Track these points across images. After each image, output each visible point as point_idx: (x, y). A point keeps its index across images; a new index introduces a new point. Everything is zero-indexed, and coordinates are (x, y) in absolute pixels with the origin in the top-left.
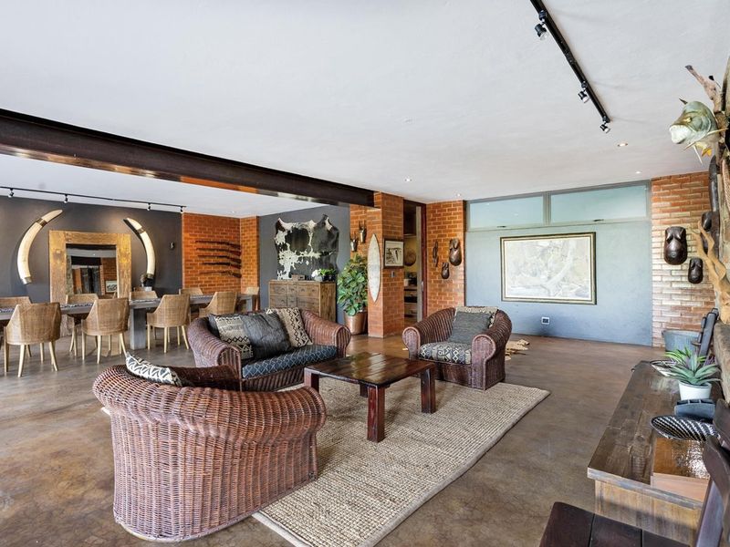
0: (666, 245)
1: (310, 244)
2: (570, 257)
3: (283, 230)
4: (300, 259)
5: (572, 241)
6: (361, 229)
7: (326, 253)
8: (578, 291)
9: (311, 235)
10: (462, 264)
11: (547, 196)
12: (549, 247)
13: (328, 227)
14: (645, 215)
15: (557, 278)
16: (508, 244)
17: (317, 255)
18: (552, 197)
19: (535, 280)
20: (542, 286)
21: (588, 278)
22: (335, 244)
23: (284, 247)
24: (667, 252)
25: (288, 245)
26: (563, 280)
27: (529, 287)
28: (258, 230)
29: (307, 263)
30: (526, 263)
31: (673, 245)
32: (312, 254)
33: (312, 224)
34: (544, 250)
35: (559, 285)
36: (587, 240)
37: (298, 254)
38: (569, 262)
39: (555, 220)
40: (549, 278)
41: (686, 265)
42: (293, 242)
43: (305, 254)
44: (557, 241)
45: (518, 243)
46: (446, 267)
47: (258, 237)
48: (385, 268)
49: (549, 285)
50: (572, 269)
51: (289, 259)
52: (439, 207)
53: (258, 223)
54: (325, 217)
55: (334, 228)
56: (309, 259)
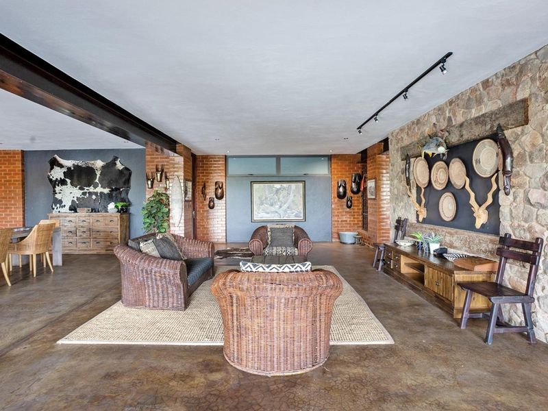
0: (338, 189)
1: (97, 181)
2: (292, 195)
3: (61, 166)
4: (84, 194)
5: (293, 185)
6: (157, 170)
7: (117, 189)
8: (296, 214)
9: (98, 173)
10: (224, 199)
11: (278, 157)
12: (280, 189)
13: (119, 166)
14: (327, 173)
15: (285, 206)
16: (256, 186)
17: (106, 191)
18: (282, 159)
19: (272, 209)
20: (276, 212)
21: (301, 207)
22: (128, 181)
23: (63, 182)
24: (338, 192)
25: (68, 181)
26: (288, 208)
27: (268, 213)
28: (23, 164)
29: (94, 197)
30: (266, 198)
31: (341, 190)
32: (99, 189)
33: (99, 164)
34: (278, 190)
35: (285, 211)
36: (301, 185)
37: (81, 189)
38: (291, 197)
39: (284, 172)
40: (280, 207)
41: (345, 200)
42: (75, 178)
43: (92, 189)
44: (285, 185)
45: (262, 185)
46: (211, 200)
47: (23, 171)
48: (185, 201)
49: (281, 211)
50: (293, 201)
51: (69, 194)
52: (206, 158)
53: (23, 157)
54: (116, 159)
55: (126, 169)
56: (96, 194)
